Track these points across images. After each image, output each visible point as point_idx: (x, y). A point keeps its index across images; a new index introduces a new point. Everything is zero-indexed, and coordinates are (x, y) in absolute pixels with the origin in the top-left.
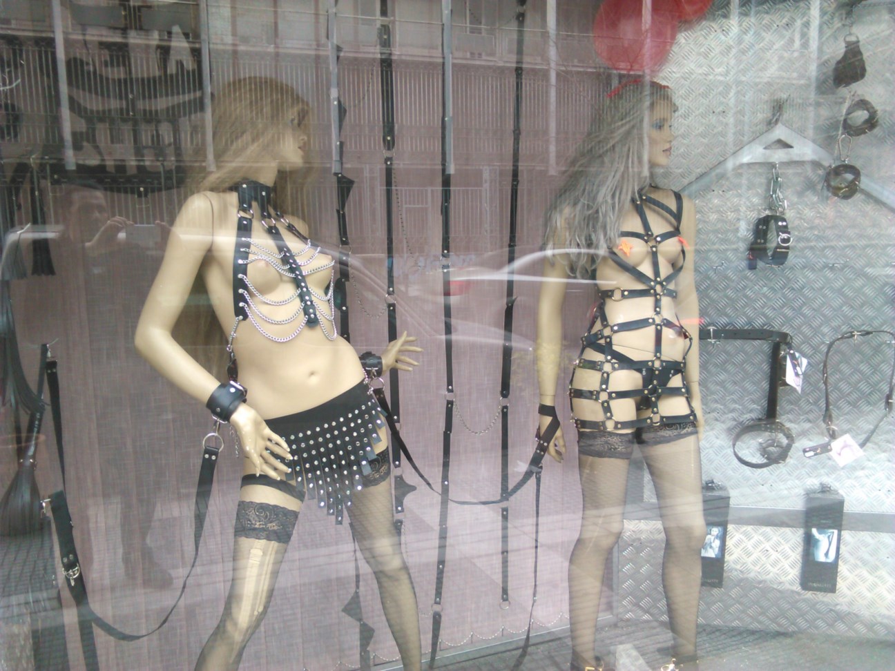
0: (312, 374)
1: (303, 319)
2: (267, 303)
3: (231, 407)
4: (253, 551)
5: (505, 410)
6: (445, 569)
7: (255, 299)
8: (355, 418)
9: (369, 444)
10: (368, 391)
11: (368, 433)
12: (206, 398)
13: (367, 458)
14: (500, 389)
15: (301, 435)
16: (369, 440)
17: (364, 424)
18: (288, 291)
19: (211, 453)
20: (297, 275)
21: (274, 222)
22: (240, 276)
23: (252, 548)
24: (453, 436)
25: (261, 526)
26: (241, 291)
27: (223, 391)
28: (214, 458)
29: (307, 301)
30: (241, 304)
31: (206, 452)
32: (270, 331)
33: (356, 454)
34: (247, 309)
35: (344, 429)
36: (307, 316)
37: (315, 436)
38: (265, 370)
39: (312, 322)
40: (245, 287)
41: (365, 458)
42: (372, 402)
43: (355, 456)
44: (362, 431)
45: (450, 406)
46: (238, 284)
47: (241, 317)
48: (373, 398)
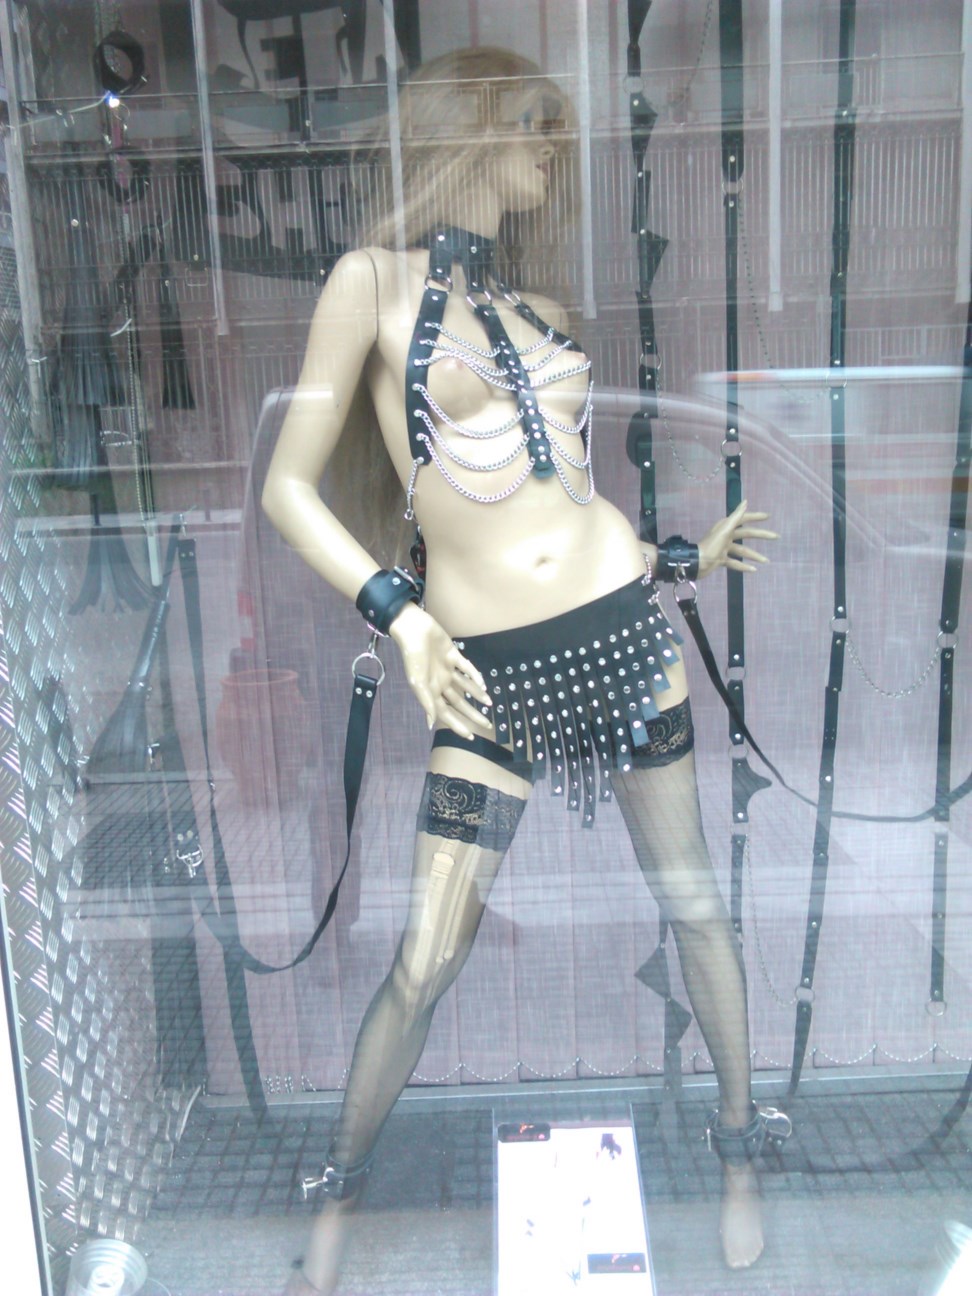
0: (543, 561)
1: (525, 463)
2: (462, 435)
3: (391, 609)
4: (438, 856)
5: (948, 656)
6: (822, 931)
7: (443, 428)
8: (622, 645)
9: (648, 692)
10: (650, 597)
11: (647, 672)
12: (354, 593)
13: (643, 717)
14: (940, 617)
15: (524, 667)
16: (647, 684)
17: (640, 656)
18: (502, 413)
19: (365, 687)
20: (519, 387)
21: (489, 297)
22: (417, 386)
23: (437, 851)
24: (844, 696)
25: (453, 817)
26: (418, 413)
27: (383, 581)
28: (369, 694)
29: (535, 431)
30: (420, 436)
31: (358, 683)
32: (468, 482)
33: (623, 709)
34: (428, 445)
35: (602, 662)
36: (533, 459)
37: (548, 670)
38: (461, 552)
39: (543, 470)
40: (425, 407)
41: (639, 715)
42: (656, 618)
43: (620, 712)
44: (636, 666)
45: (838, 642)
46: (415, 401)
47: (421, 459)
48: (660, 611)
